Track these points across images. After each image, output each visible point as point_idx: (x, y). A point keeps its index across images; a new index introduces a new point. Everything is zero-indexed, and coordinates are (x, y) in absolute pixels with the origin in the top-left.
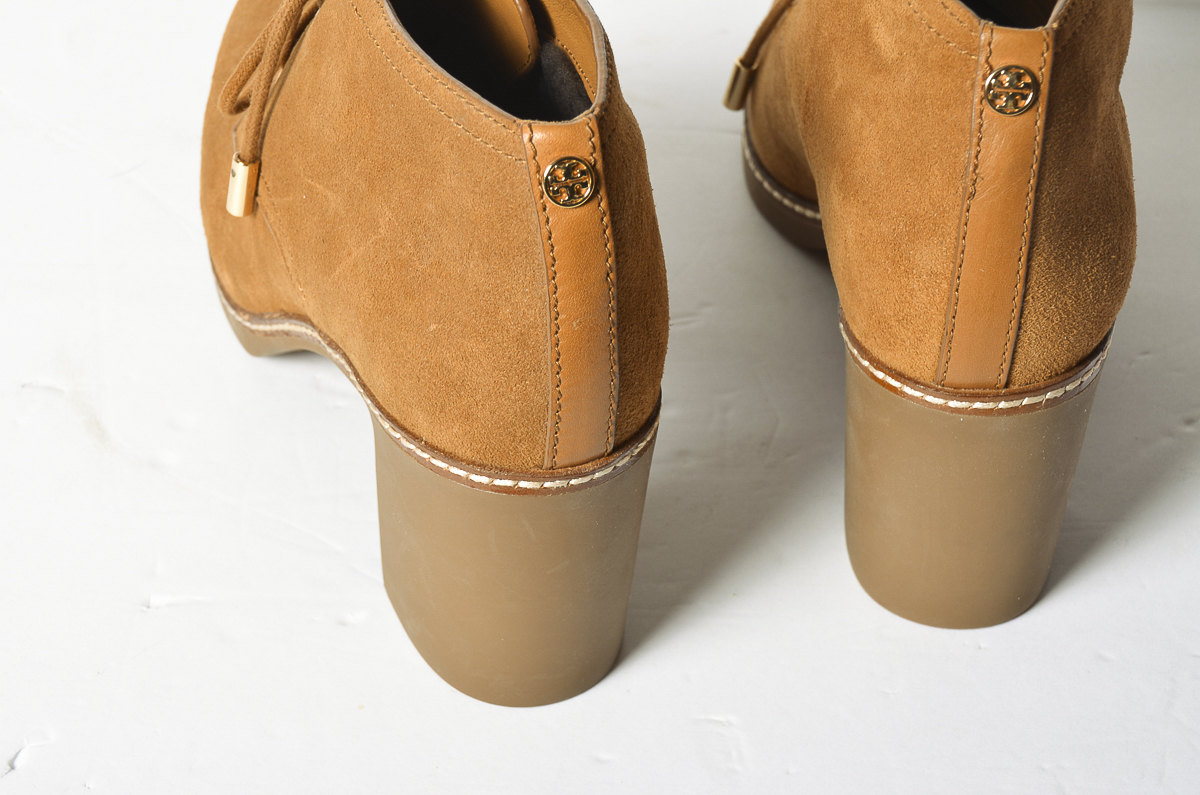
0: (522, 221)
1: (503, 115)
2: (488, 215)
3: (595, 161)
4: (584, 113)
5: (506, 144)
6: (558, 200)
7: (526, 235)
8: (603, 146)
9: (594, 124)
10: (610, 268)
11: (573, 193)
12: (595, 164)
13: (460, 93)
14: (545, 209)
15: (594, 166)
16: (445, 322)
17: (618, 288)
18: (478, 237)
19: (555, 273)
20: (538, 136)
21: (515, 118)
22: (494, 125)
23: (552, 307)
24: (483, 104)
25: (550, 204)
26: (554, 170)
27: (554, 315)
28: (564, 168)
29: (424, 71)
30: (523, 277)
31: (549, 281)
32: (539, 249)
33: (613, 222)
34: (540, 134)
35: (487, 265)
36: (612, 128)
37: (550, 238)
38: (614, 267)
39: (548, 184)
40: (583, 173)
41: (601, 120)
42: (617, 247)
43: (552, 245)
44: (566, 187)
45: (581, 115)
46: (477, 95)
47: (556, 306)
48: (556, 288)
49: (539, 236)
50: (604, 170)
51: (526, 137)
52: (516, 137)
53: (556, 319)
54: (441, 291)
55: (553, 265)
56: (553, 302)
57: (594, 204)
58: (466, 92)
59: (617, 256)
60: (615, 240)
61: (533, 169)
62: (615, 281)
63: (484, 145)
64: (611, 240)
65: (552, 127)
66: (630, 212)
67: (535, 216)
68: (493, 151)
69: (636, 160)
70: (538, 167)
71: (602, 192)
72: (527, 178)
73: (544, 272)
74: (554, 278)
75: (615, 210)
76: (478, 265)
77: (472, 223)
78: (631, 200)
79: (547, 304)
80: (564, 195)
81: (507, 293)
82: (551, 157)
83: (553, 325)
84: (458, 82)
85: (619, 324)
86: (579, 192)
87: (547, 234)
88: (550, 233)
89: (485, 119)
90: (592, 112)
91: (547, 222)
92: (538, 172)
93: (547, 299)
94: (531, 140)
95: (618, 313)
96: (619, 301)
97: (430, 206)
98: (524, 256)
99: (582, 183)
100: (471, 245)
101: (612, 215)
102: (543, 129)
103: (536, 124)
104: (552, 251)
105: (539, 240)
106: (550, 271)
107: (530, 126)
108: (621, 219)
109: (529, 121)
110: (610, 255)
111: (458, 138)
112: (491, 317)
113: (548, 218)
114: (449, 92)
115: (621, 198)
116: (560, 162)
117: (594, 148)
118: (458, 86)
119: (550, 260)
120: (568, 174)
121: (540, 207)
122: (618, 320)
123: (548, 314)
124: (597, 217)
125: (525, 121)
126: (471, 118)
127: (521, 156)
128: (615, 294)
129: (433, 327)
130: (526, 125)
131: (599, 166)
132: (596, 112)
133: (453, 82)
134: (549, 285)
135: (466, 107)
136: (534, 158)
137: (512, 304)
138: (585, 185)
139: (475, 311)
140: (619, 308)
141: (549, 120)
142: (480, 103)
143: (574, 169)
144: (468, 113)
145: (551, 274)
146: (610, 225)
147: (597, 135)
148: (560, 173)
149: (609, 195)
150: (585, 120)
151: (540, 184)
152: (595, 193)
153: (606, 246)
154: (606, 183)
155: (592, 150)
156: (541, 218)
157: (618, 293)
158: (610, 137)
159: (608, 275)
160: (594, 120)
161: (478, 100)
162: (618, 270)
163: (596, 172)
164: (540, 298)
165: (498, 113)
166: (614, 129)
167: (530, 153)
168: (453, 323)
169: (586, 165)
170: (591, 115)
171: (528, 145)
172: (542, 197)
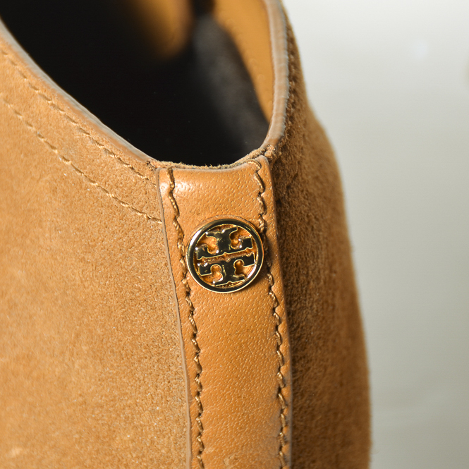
0: (153, 308)
1: (131, 153)
2: (103, 296)
3: (266, 225)
4: (252, 154)
5: (134, 195)
6: (208, 281)
7: (158, 329)
8: (278, 202)
9: (265, 173)
10: (283, 380)
11: (231, 271)
12: (265, 231)
13: (70, 114)
14: (188, 294)
15: (263, 234)
16: (33, 445)
17: (294, 409)
18: (88, 325)
19: (201, 387)
20: (181, 187)
21: (149, 158)
22: (118, 166)
23: (194, 435)
24: (102, 133)
25: (196, 287)
26: (204, 238)
27: (197, 447)
28: (220, 235)
29: (17, 76)
30: (152, 389)
31: (190, 397)
32: (179, 350)
33: (290, 314)
34: (185, 184)
35: (100, 368)
36: (292, 174)
37: (194, 336)
38: (289, 378)
39: (194, 259)
40: (247, 243)
41: (276, 165)
42: (294, 350)
43: (197, 347)
44: (221, 263)
45: (247, 157)
46: (94, 119)
47: (200, 434)
48: (201, 408)
49: (178, 331)
50: (279, 238)
51: (164, 187)
52: (150, 186)
53: (200, 453)
54: (30, 399)
55: (198, 375)
56: (196, 428)
57: (262, 287)
58: (79, 113)
59: (294, 362)
60: (291, 340)
61: (174, 235)
62: (289, 399)
63: (102, 193)
64: (286, 340)
65: (203, 174)
66: (316, 297)
67: (173, 302)
68: (115, 203)
69: (328, 217)
70: (181, 231)
71: (275, 271)
72: (164, 247)
73: (185, 384)
74: (198, 394)
75: (292, 297)
76: (86, 367)
77: (81, 304)
78: (318, 279)
79: (187, 430)
80: (218, 274)
81: (127, 411)
82: (200, 218)
83: (195, 462)
84: (68, 98)
85: (294, 460)
86: (239, 271)
87: (190, 330)
88: (196, 329)
89: (104, 156)
90: (263, 153)
91: (192, 312)
92: (181, 239)
93: (188, 424)
94: (171, 193)
95: (293, 445)
96: (294, 428)
97: (19, 273)
98: (155, 358)
99: (244, 258)
100: (77, 336)
101: (289, 303)
102: (189, 177)
103: (181, 168)
104: (197, 354)
105: (179, 337)
106: (193, 384)
107: (171, 172)
108: (302, 308)
109: (170, 164)
110: (283, 361)
111: (63, 179)
112: (103, 443)
113: (192, 307)
114: (54, 111)
115: (302, 278)
116: (213, 227)
117: (265, 207)
118: (67, 103)
119: (194, 368)
120: (223, 245)
121: (181, 290)
122: (293, 454)
123: (188, 444)
124: (266, 305)
125: (164, 163)
126: (84, 152)
127: (155, 214)
128: (289, 419)
129: (16, 452)
130: (165, 171)
131: (272, 233)
132: (268, 153)
133: (59, 96)
134: (190, 403)
135: (77, 136)
136: (175, 219)
137: (136, 427)
138: (249, 261)
139: (80, 433)
140: (295, 438)
141: (199, 165)
142: (98, 131)
143: (233, 237)
144: (79, 144)
145: (194, 388)
146: (284, 318)
147: (270, 188)
148: (213, 242)
149: (284, 274)
150: (253, 165)
151: (183, 257)
152: (264, 271)
153: (278, 348)
154: (282, 257)
155: (261, 210)
156: (182, 307)
157: (294, 416)
158: (288, 187)
159: (280, 390)
160: (266, 166)
161: (95, 127)
162: (294, 382)
163: (267, 241)
164: (177, 421)
165: (125, 148)
166: (296, 175)
167: (170, 212)
168: (46, 448)
169: (252, 232)
170: (261, 157)
171: (167, 200)
172: (184, 276)
